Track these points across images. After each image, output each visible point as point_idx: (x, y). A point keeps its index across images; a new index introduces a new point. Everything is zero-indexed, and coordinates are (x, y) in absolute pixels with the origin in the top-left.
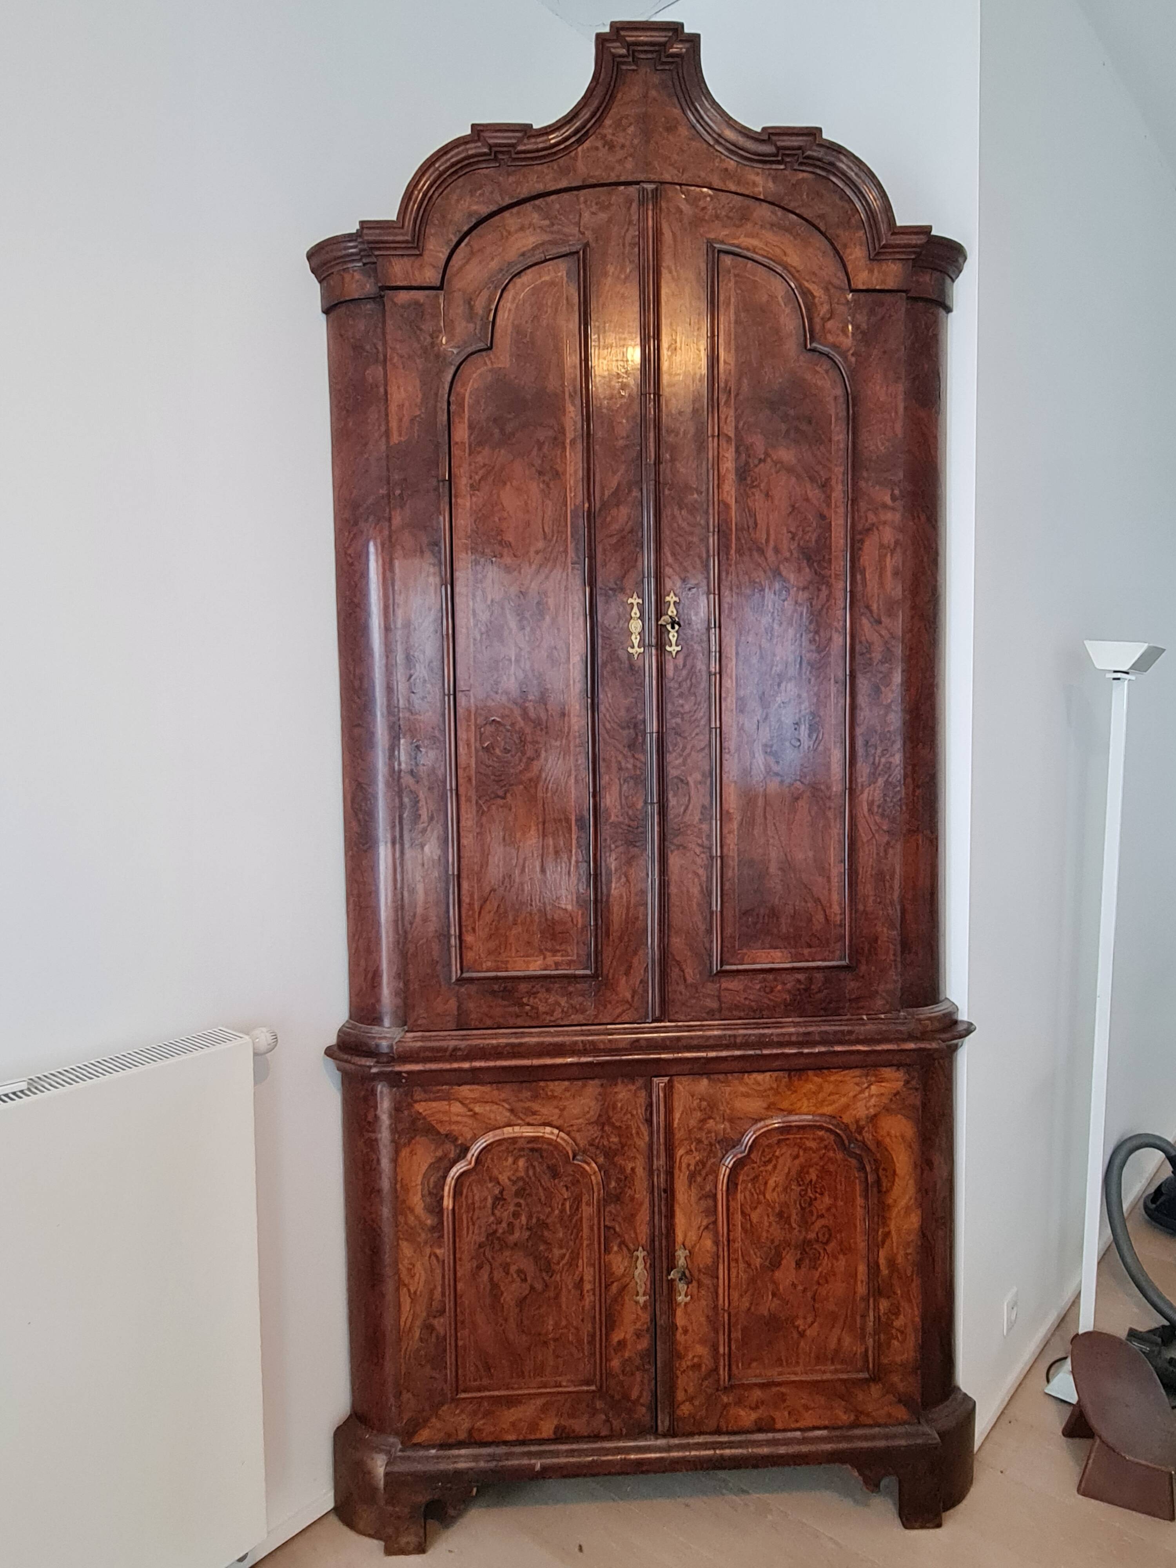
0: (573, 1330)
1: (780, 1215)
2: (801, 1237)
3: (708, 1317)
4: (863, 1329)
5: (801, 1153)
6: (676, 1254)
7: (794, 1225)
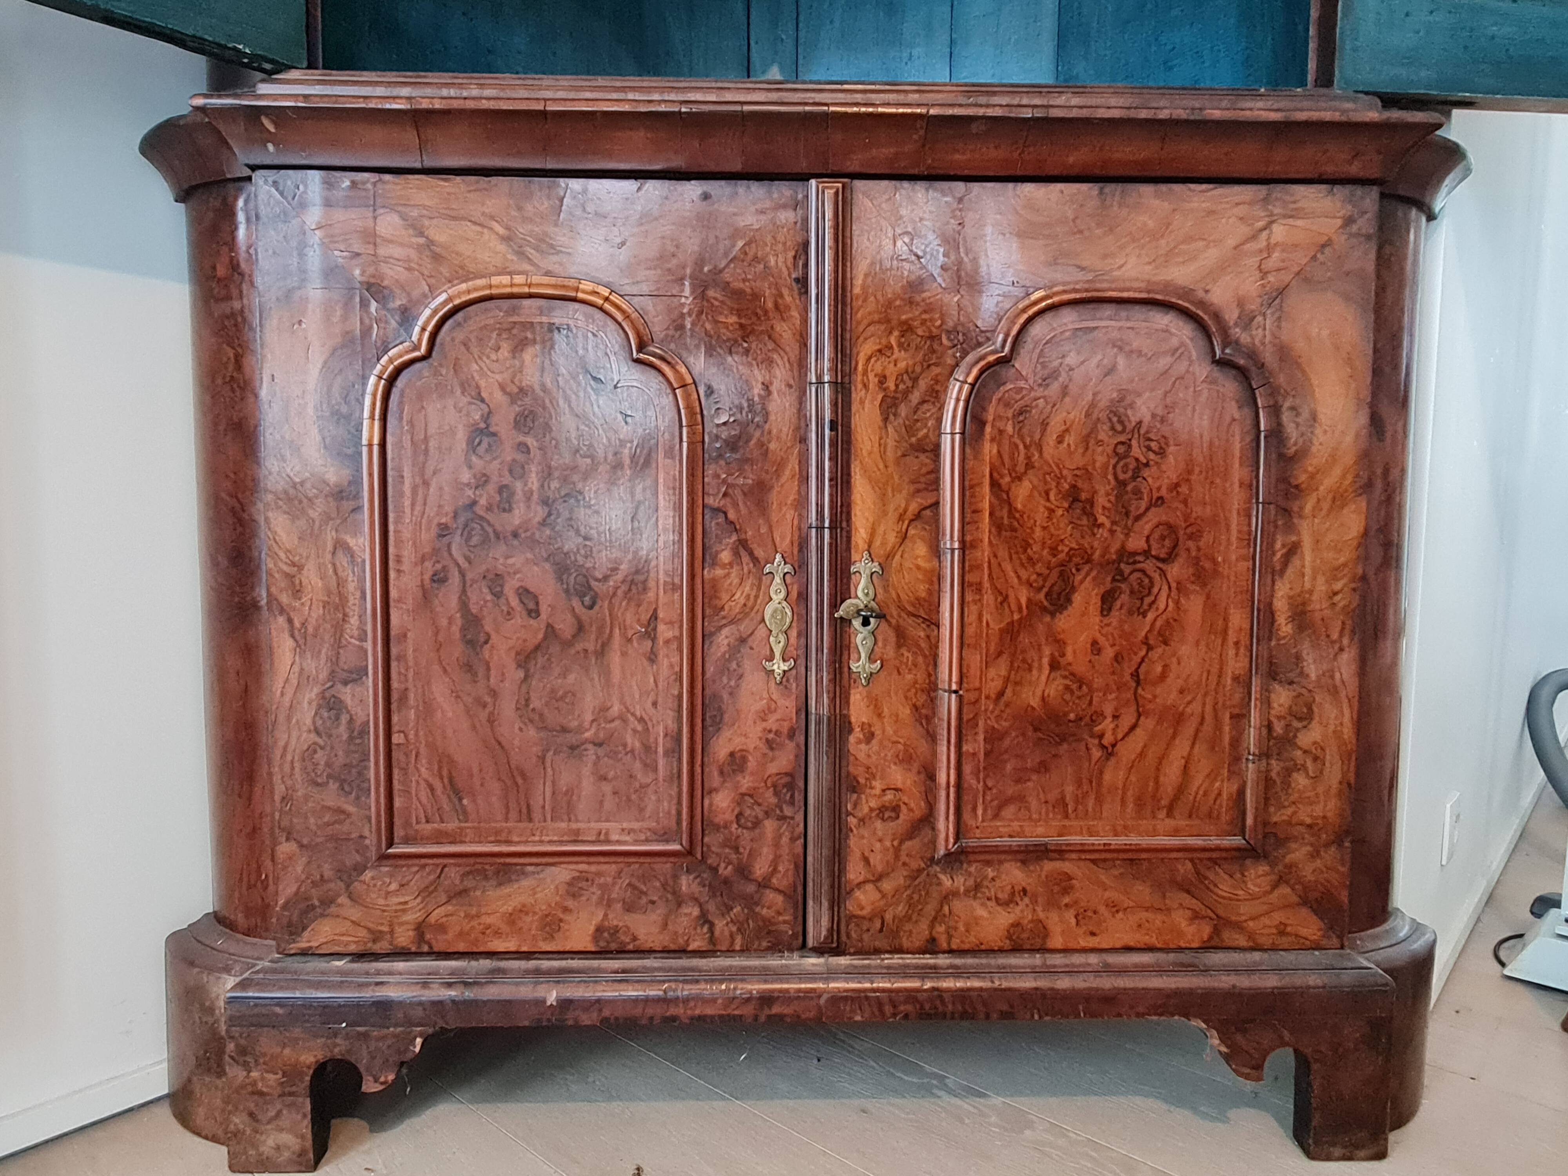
0: (633, 723)
1: (1073, 496)
2: (1115, 547)
3: (915, 708)
4: (1236, 742)
5: (1121, 361)
6: (853, 569)
7: (1102, 519)
